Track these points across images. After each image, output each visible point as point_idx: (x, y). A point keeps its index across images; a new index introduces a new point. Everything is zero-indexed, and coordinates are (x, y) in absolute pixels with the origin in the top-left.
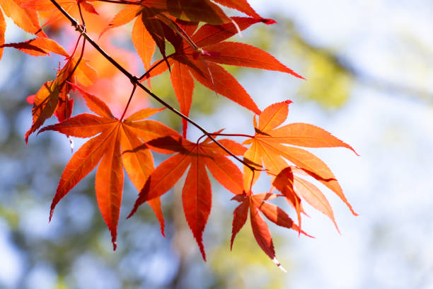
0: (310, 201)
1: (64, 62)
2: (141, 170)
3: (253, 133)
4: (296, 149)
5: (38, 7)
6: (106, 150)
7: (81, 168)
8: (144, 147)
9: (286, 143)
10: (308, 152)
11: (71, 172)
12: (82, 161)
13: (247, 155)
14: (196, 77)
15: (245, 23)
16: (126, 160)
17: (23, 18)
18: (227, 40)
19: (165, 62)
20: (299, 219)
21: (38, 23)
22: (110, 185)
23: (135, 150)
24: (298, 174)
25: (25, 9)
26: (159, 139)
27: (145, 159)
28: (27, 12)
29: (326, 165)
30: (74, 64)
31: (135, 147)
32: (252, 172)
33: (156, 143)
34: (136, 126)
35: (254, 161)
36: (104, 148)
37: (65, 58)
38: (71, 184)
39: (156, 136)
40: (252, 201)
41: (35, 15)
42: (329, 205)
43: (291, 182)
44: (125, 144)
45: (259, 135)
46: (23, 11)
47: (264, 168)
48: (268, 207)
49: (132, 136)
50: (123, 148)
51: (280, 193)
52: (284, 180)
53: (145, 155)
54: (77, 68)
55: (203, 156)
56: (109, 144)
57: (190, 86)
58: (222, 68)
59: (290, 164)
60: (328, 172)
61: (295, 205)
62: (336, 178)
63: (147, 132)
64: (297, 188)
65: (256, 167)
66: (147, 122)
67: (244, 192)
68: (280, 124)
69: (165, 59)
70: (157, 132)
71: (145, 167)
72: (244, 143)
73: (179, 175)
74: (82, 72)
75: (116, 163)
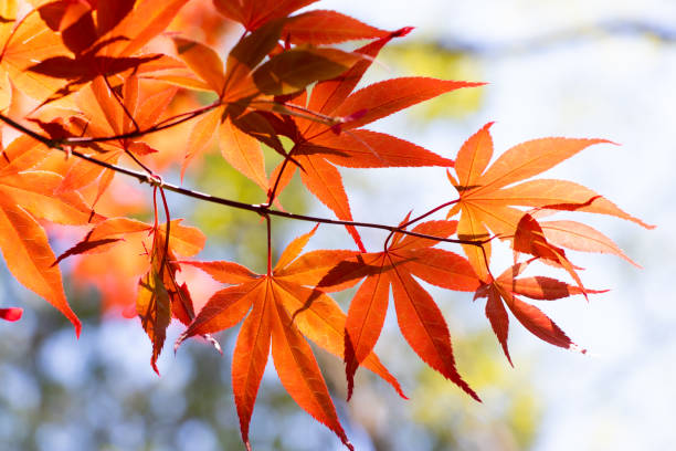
0: (575, 245)
1: (149, 240)
2: (328, 327)
3: (456, 195)
4: (525, 185)
5: (75, 185)
6: (271, 326)
7: (252, 368)
8: (316, 294)
9: (508, 184)
10: (543, 181)
11: (242, 380)
12: (248, 357)
13: (461, 230)
14: (338, 164)
15: (373, 49)
16: (302, 325)
17: (64, 210)
18: (355, 90)
19: (289, 163)
20: (575, 277)
21: (84, 205)
22: (299, 370)
23: (307, 305)
24: (542, 218)
25: (59, 196)
26: (330, 272)
27: (327, 309)
28: (64, 199)
29: (576, 185)
30: (164, 235)
31: (306, 300)
32: (479, 249)
33: (329, 281)
34: (291, 271)
35: (475, 233)
36: (266, 324)
37: (148, 232)
38: (251, 396)
39: (324, 270)
40: (501, 288)
41: (77, 197)
42: (604, 237)
43: (539, 233)
44: (291, 304)
45: (466, 193)
46: (58, 201)
47: (492, 235)
48: (524, 282)
49: (293, 289)
50: (290, 308)
51: (531, 256)
52: (528, 236)
53: (323, 305)
54: (170, 237)
55: (400, 263)
56: (271, 315)
57: (335, 178)
58: (367, 131)
59: (524, 209)
60: (581, 192)
61: (558, 261)
62: (599, 194)
63: (311, 272)
64: (552, 238)
65: (483, 239)
66: (303, 258)
67: (481, 281)
68: (488, 163)
69: (288, 158)
70: (323, 264)
71: (333, 320)
72: (449, 216)
73: (384, 306)
74: (179, 240)
75: (293, 336)
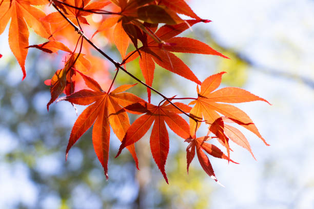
0: (234, 140)
1: (69, 56)
2: (121, 126)
3: (197, 97)
4: (226, 105)
5: (50, 21)
6: (99, 113)
7: (83, 126)
8: (122, 110)
9: (219, 101)
10: (234, 106)
11: (77, 128)
12: (84, 121)
13: (192, 112)
14: (156, 62)
15: (192, 23)
16: (111, 120)
17: (41, 28)
18: (177, 36)
19: (137, 52)
20: (228, 152)
21: (50, 31)
22: (101, 137)
23: (117, 113)
24: (227, 123)
25: (41, 22)
26: (133, 104)
27: (123, 118)
28: (43, 24)
29: (246, 114)
30: (76, 57)
31: (117, 111)
32: (195, 123)
33: (130, 108)
34: (117, 96)
35: (197, 116)
36: (97, 112)
37: (69, 53)
38: (78, 136)
39: (131, 103)
40: (197, 143)
41: (48, 26)
42: (247, 141)
43: (222, 128)
44: (111, 109)
45: (200, 98)
47: (203, 120)
48: (207, 145)
49: (115, 104)
50: (110, 112)
51: (214, 135)
52: (217, 127)
53: (123, 116)
54: (78, 60)
56: (101, 109)
57: (152, 68)
58: (174, 55)
59: (221, 115)
60: (247, 118)
61: (224, 142)
62: (253, 122)
63: (125, 101)
64: (226, 132)
65: (198, 120)
66: (124, 94)
67: (190, 136)
68: (215, 89)
69: (138, 50)
70: (131, 100)
71: (124, 124)
72: (190, 104)
73: (147, 128)
74: (80, 62)
75: (105, 123)
